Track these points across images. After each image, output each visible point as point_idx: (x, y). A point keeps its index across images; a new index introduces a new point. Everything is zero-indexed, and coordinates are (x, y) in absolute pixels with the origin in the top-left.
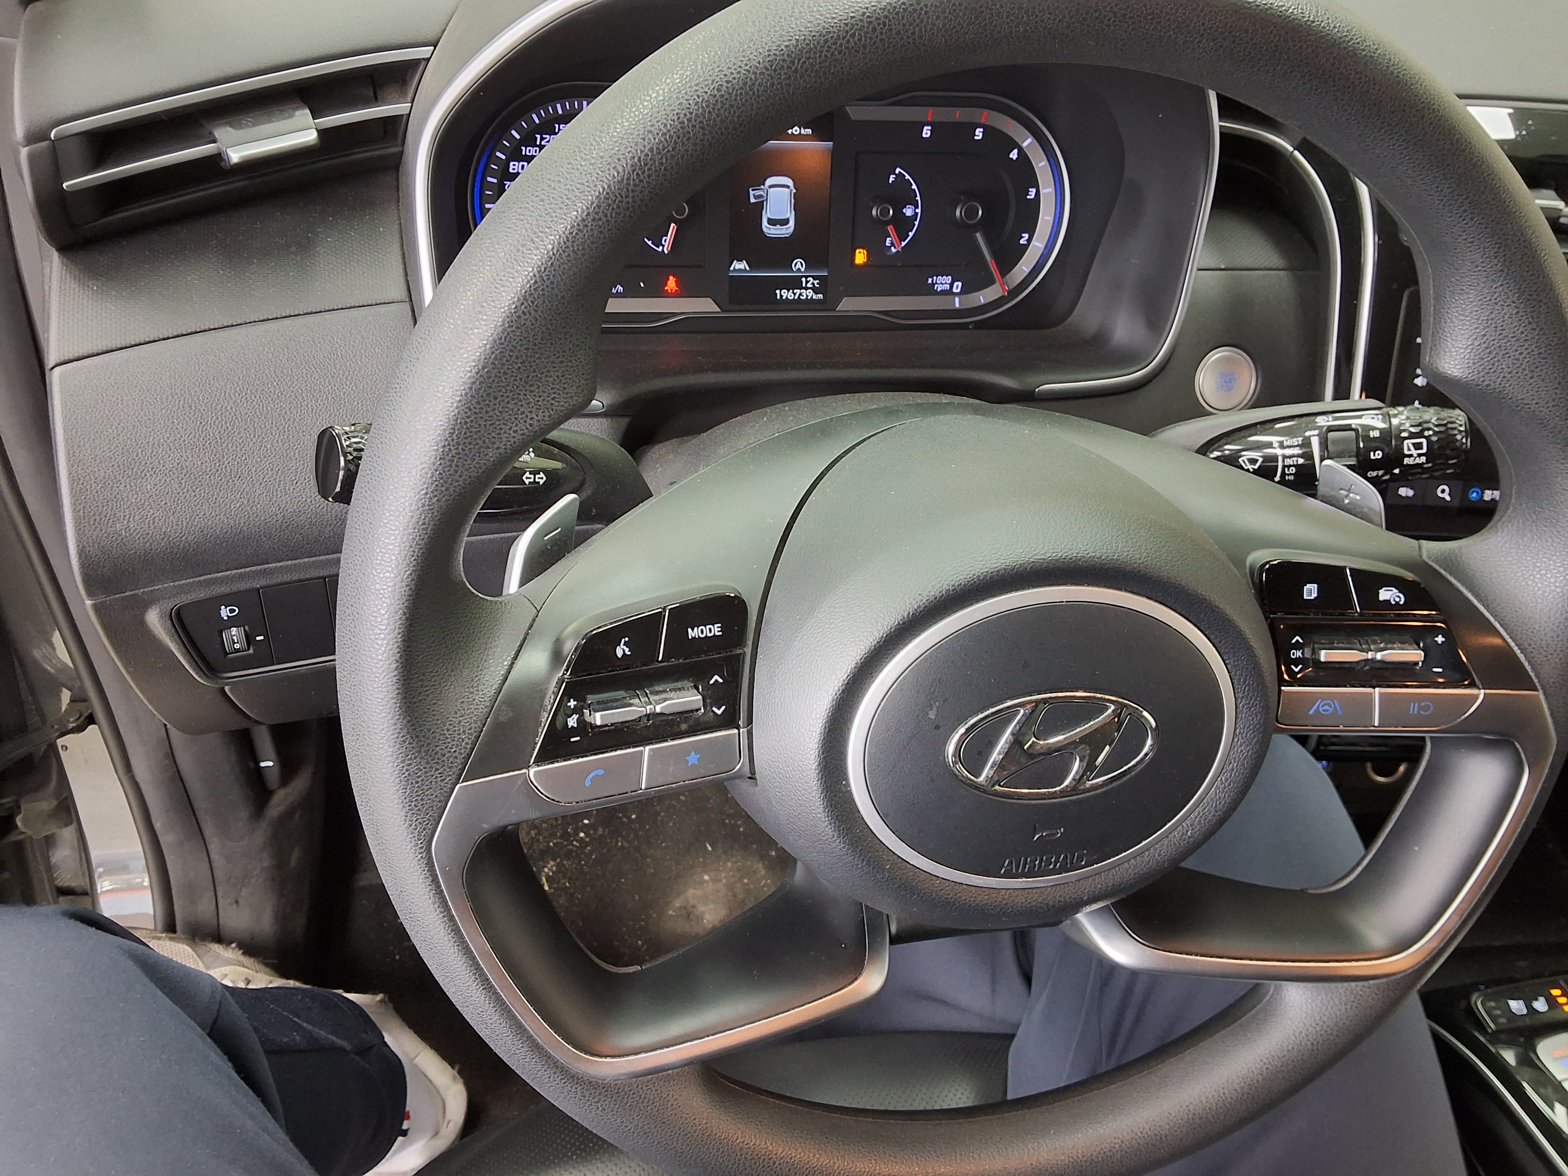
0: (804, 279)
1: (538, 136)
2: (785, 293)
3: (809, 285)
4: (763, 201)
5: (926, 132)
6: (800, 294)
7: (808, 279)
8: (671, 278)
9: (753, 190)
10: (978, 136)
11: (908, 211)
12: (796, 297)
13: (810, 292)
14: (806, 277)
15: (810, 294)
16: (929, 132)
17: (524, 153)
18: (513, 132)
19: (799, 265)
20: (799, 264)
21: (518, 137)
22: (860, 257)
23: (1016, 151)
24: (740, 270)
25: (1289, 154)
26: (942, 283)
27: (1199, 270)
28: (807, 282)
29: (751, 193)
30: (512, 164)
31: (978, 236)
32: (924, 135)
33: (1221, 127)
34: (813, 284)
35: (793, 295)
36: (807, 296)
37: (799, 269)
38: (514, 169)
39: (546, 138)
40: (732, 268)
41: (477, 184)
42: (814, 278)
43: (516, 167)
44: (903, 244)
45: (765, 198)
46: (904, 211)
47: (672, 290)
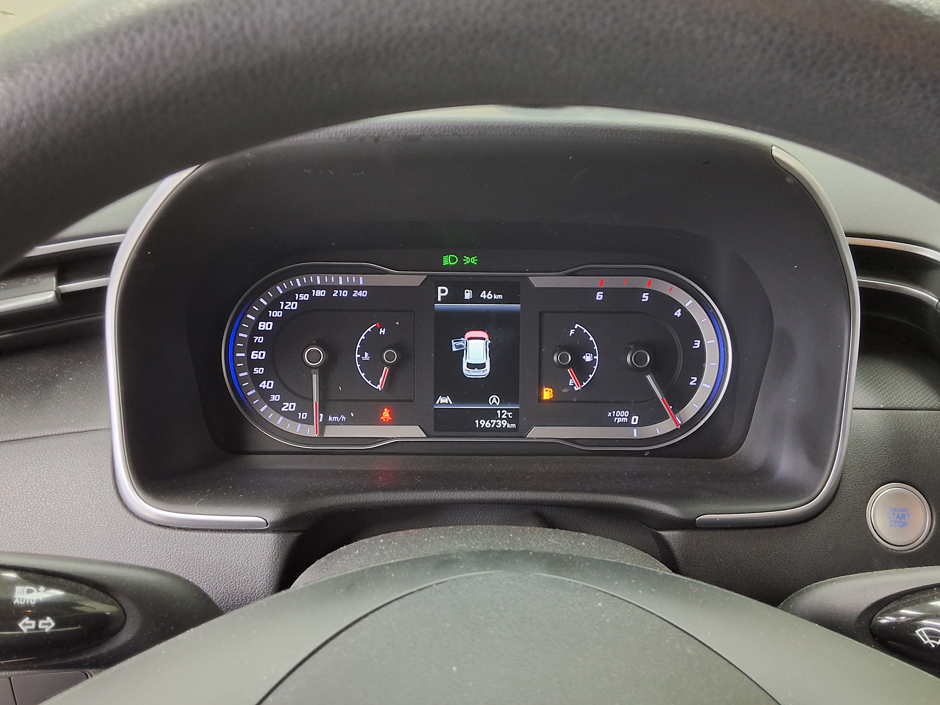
0: (499, 412)
1: (282, 303)
2: (483, 423)
3: (503, 417)
4: (464, 350)
5: (599, 296)
6: (496, 424)
7: (503, 412)
8: (386, 410)
9: (454, 341)
10: (645, 298)
11: (588, 358)
12: (492, 426)
13: (504, 422)
14: (501, 410)
15: (505, 423)
16: (602, 296)
17: (270, 316)
18: (261, 300)
19: (494, 399)
20: (494, 401)
21: (265, 303)
22: (547, 394)
23: (679, 310)
24: (444, 404)
25: (935, 305)
26: (620, 417)
27: (854, 409)
28: (502, 414)
29: (453, 343)
30: (260, 323)
31: (649, 377)
32: (597, 298)
33: (859, 282)
34: (507, 415)
35: (490, 424)
36: (502, 425)
37: (494, 403)
38: (262, 327)
39: (288, 304)
40: (437, 403)
41: (232, 339)
42: (508, 410)
43: (264, 326)
44: (584, 384)
45: (465, 348)
46: (584, 357)
47: (386, 419)
